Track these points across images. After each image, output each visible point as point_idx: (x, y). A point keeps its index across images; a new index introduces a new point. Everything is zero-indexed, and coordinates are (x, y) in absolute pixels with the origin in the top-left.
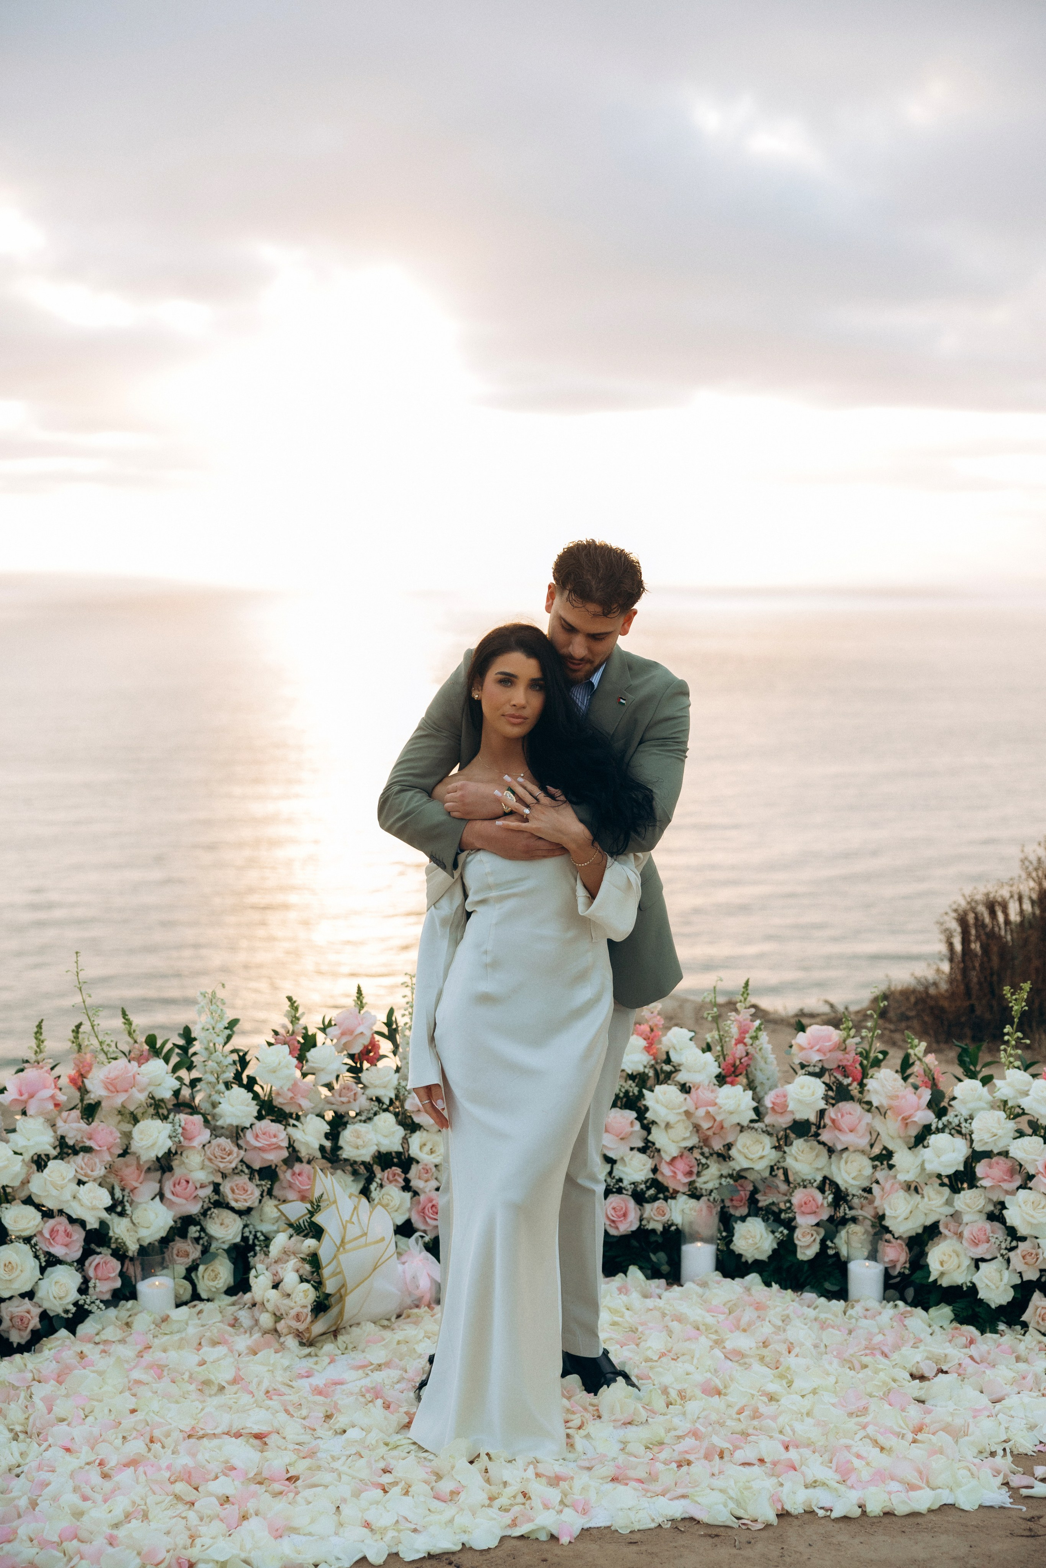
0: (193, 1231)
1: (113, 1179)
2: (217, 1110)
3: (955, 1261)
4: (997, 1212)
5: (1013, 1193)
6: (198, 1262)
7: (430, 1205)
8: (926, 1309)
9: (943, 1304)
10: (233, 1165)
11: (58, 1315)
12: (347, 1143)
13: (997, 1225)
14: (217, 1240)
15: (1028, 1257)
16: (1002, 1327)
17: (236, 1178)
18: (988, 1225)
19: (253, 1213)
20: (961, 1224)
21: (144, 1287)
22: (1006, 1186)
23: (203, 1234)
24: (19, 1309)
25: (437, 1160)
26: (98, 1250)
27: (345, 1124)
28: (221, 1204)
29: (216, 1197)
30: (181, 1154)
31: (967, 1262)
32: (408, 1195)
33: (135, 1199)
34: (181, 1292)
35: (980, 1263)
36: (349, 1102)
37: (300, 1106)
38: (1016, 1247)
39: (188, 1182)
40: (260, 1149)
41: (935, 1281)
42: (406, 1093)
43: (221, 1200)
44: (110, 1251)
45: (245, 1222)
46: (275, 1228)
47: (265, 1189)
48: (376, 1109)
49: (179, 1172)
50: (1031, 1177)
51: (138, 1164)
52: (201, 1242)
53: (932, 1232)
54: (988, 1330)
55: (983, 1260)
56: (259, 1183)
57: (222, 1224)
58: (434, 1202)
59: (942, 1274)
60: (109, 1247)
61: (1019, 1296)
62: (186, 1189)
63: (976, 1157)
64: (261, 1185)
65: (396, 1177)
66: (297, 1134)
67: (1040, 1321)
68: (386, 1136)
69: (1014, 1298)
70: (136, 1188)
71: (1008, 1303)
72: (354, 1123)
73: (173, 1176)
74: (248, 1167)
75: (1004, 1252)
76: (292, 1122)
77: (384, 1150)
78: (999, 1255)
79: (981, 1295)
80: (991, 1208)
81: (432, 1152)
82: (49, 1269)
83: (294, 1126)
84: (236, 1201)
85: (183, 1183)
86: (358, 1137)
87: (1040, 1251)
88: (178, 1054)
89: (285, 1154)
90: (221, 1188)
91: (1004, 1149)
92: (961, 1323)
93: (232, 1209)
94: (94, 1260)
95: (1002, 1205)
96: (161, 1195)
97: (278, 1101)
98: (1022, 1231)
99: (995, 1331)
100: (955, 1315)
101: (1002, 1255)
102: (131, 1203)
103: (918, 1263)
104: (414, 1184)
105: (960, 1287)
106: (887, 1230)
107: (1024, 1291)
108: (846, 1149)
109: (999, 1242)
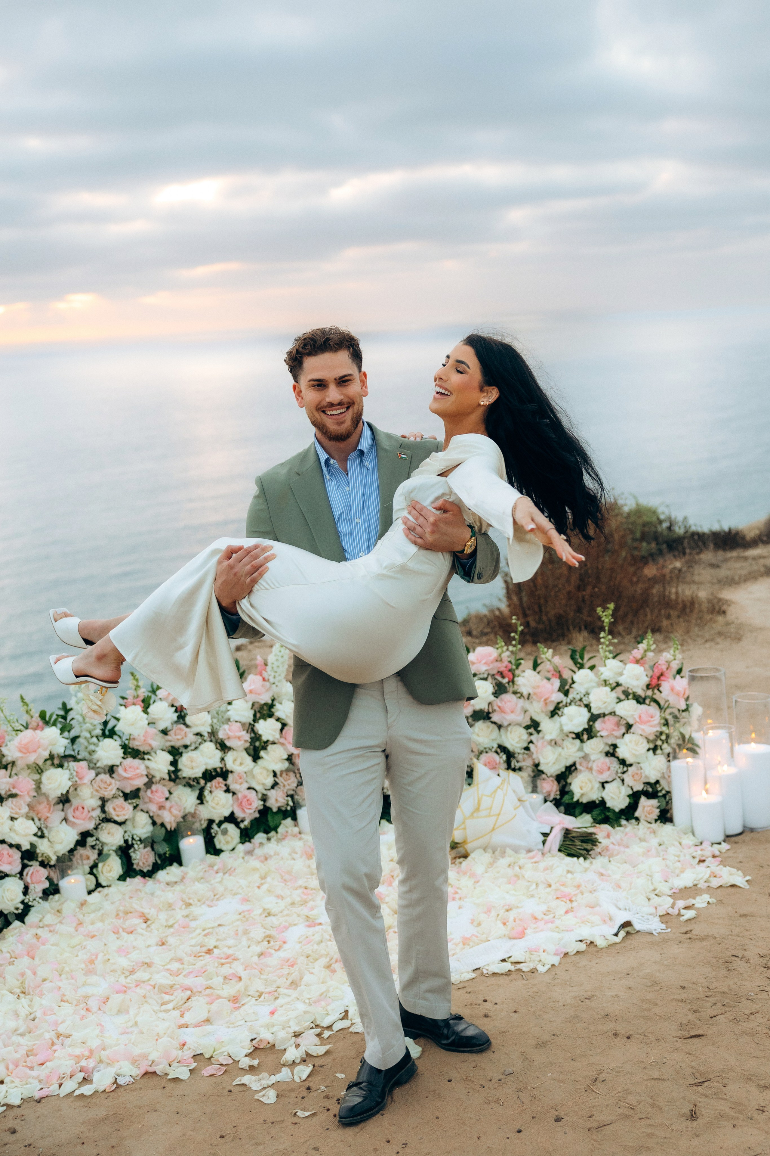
0: (90, 841)
1: (33, 814)
2: (95, 756)
3: (589, 785)
4: (611, 751)
5: (621, 737)
6: (97, 861)
7: (245, 800)
9: (584, 814)
10: (114, 792)
11: (10, 913)
12: (185, 766)
13: (612, 759)
14: (106, 844)
15: (636, 776)
16: (623, 822)
17: (115, 800)
18: (608, 760)
19: (127, 823)
20: (589, 762)
21: (64, 884)
22: (616, 734)
23: (98, 842)
25: (246, 770)
26: (30, 863)
27: (181, 754)
28: (107, 820)
29: (104, 816)
30: (76, 789)
31: (598, 785)
32: (230, 794)
33: (49, 825)
34: (89, 884)
35: (605, 785)
36: (183, 738)
37: (150, 745)
38: (627, 771)
39: (83, 808)
40: (128, 778)
41: (578, 800)
42: (218, 727)
43: (108, 817)
44: (38, 863)
45: (124, 830)
46: (145, 830)
47: (135, 805)
48: (200, 740)
49: (75, 802)
50: (629, 727)
51: (48, 799)
52: (97, 847)
53: (571, 769)
54: (616, 825)
55: (607, 782)
56: (130, 801)
57: (109, 833)
58: (248, 798)
59: (582, 795)
60: (37, 860)
61: (632, 801)
62: (82, 813)
63: (594, 718)
64: (132, 803)
65: (221, 785)
66: (152, 765)
67: (648, 815)
68: (210, 758)
69: (629, 803)
70: (48, 817)
71: (627, 807)
72: (187, 752)
73: (71, 806)
74: (123, 792)
75: (620, 775)
76: (146, 757)
77: (209, 767)
78: (617, 778)
79: (609, 804)
80: (607, 749)
81: (241, 764)
82: (1, 882)
83: (148, 759)
84: (118, 816)
85: (80, 808)
86: (192, 761)
87: (642, 771)
88: (60, 722)
89: (146, 780)
90: (106, 809)
91: (612, 711)
92: (599, 824)
93: (115, 822)
94: (29, 871)
95: (615, 746)
96: (65, 819)
97: (134, 744)
98: (629, 760)
99: (620, 826)
100: (594, 819)
101: (619, 777)
102: (46, 827)
103: (564, 791)
104: (232, 787)
105: (593, 802)
106: (542, 772)
107: (635, 797)
108: (510, 725)
109: (616, 769)
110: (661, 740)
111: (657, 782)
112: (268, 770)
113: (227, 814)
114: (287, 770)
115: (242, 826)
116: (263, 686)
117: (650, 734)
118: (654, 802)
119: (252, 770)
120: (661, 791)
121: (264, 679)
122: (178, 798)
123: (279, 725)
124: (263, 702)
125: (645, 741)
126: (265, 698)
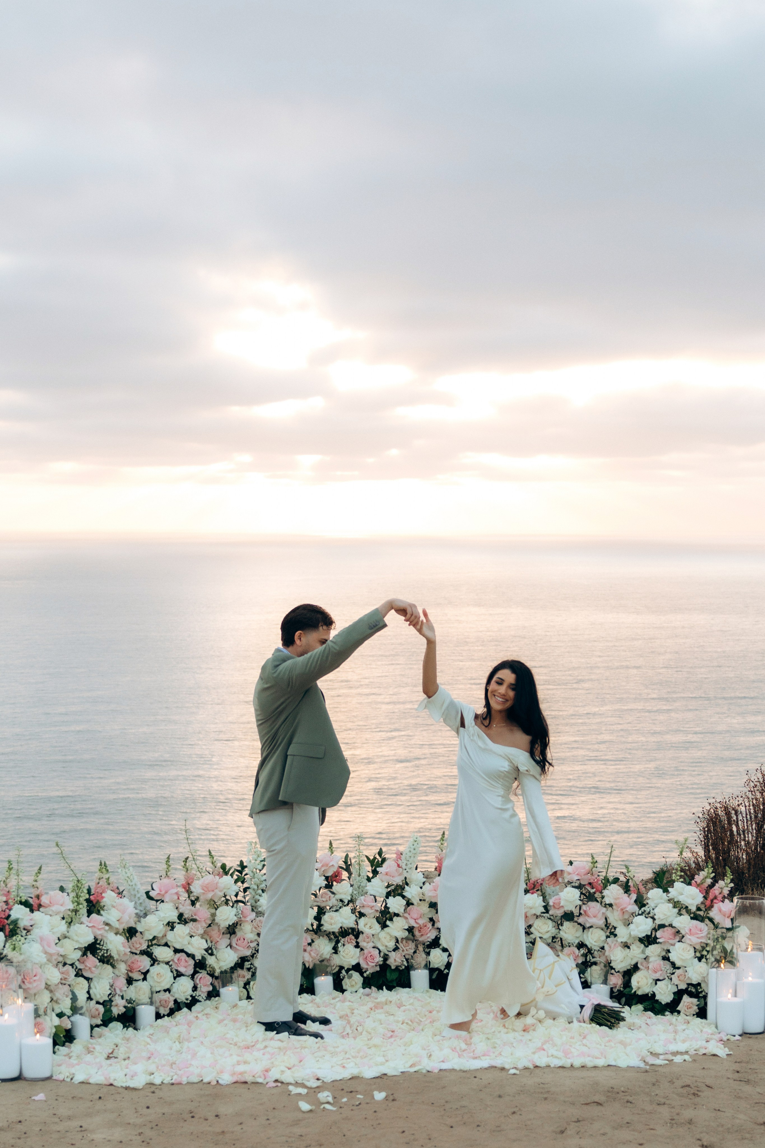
0: (247, 965)
1: (207, 936)
2: (258, 904)
3: (645, 980)
4: (666, 956)
5: (674, 945)
7: (370, 955)
8: (630, 1008)
9: (639, 1003)
11: (182, 1002)
12: (326, 922)
13: (666, 962)
15: (681, 977)
16: (667, 1013)
18: (662, 962)
20: (649, 962)
21: (224, 991)
22: (671, 941)
24: (164, 997)
25: (373, 932)
26: (201, 971)
27: (325, 913)
30: (240, 924)
31: (651, 981)
32: (359, 950)
33: (218, 947)
34: (242, 994)
35: (658, 982)
36: (326, 902)
38: (676, 972)
39: (244, 939)
41: (635, 992)
42: (356, 897)
44: (207, 972)
48: (340, 905)
49: (239, 933)
50: (683, 937)
51: (219, 928)
53: (635, 968)
54: (659, 1014)
55: (659, 980)
58: (373, 954)
59: (639, 988)
60: (206, 970)
61: (676, 997)
62: (243, 943)
63: (657, 927)
65: (352, 941)
67: (688, 1010)
68: (346, 919)
69: (674, 999)
70: (218, 941)
71: (671, 1002)
72: (330, 912)
73: (236, 935)
75: (669, 975)
77: (345, 926)
78: (666, 977)
79: (658, 998)
80: (664, 954)
81: (371, 928)
82: (177, 979)
85: (242, 940)
86: (332, 920)
87: (687, 973)
88: (237, 874)
91: (671, 923)
92: (647, 1012)
94: (199, 975)
95: (669, 951)
96: (231, 946)
98: (678, 964)
99: (663, 1015)
100: (644, 1008)
101: (668, 976)
102: (216, 948)
103: (627, 984)
104: (362, 944)
105: (647, 995)
106: (612, 968)
107: (679, 995)
108: (591, 927)
109: (666, 970)
110: (706, 951)
111: (699, 984)
112: (391, 936)
113: (354, 963)
114: (407, 939)
115: (365, 975)
116: (396, 870)
117: (697, 944)
118: (695, 1001)
119: (379, 933)
120: (702, 992)
121: (398, 866)
122: (318, 945)
123: (405, 902)
124: (395, 883)
125: (692, 950)
126: (398, 880)
